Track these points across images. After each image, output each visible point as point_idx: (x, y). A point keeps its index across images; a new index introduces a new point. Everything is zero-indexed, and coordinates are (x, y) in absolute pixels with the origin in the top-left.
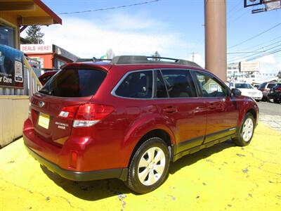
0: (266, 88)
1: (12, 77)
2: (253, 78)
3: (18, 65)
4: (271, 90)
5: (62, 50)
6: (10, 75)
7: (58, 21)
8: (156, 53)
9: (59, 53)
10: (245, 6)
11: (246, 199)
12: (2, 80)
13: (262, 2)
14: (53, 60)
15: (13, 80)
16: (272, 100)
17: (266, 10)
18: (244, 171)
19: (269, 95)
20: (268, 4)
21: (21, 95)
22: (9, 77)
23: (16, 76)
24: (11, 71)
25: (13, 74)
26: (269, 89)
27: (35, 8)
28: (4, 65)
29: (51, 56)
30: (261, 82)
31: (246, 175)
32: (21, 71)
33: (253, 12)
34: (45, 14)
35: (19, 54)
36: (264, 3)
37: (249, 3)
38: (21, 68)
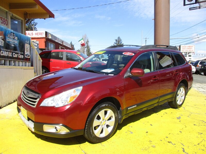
0: (198, 64)
1: (24, 55)
2: (190, 57)
3: (27, 46)
4: (202, 66)
5: (52, 35)
6: (23, 53)
7: (52, 16)
8: (119, 38)
9: (50, 37)
10: (185, 5)
11: (178, 134)
12: (18, 56)
13: (197, 2)
14: (46, 42)
15: (24, 56)
16: (202, 73)
17: (200, 8)
18: (178, 118)
19: (200, 70)
20: (201, 4)
21: (29, 66)
22: (22, 54)
23: (26, 54)
24: (23, 50)
25: (24, 52)
26: (201, 65)
27: (38, 7)
28: (19, 46)
29: (44, 40)
30: (195, 60)
31: (179, 120)
32: (29, 50)
33: (190, 9)
34: (43, 11)
35: (28, 39)
36: (198, 3)
37: (187, 2)
38: (29, 49)
